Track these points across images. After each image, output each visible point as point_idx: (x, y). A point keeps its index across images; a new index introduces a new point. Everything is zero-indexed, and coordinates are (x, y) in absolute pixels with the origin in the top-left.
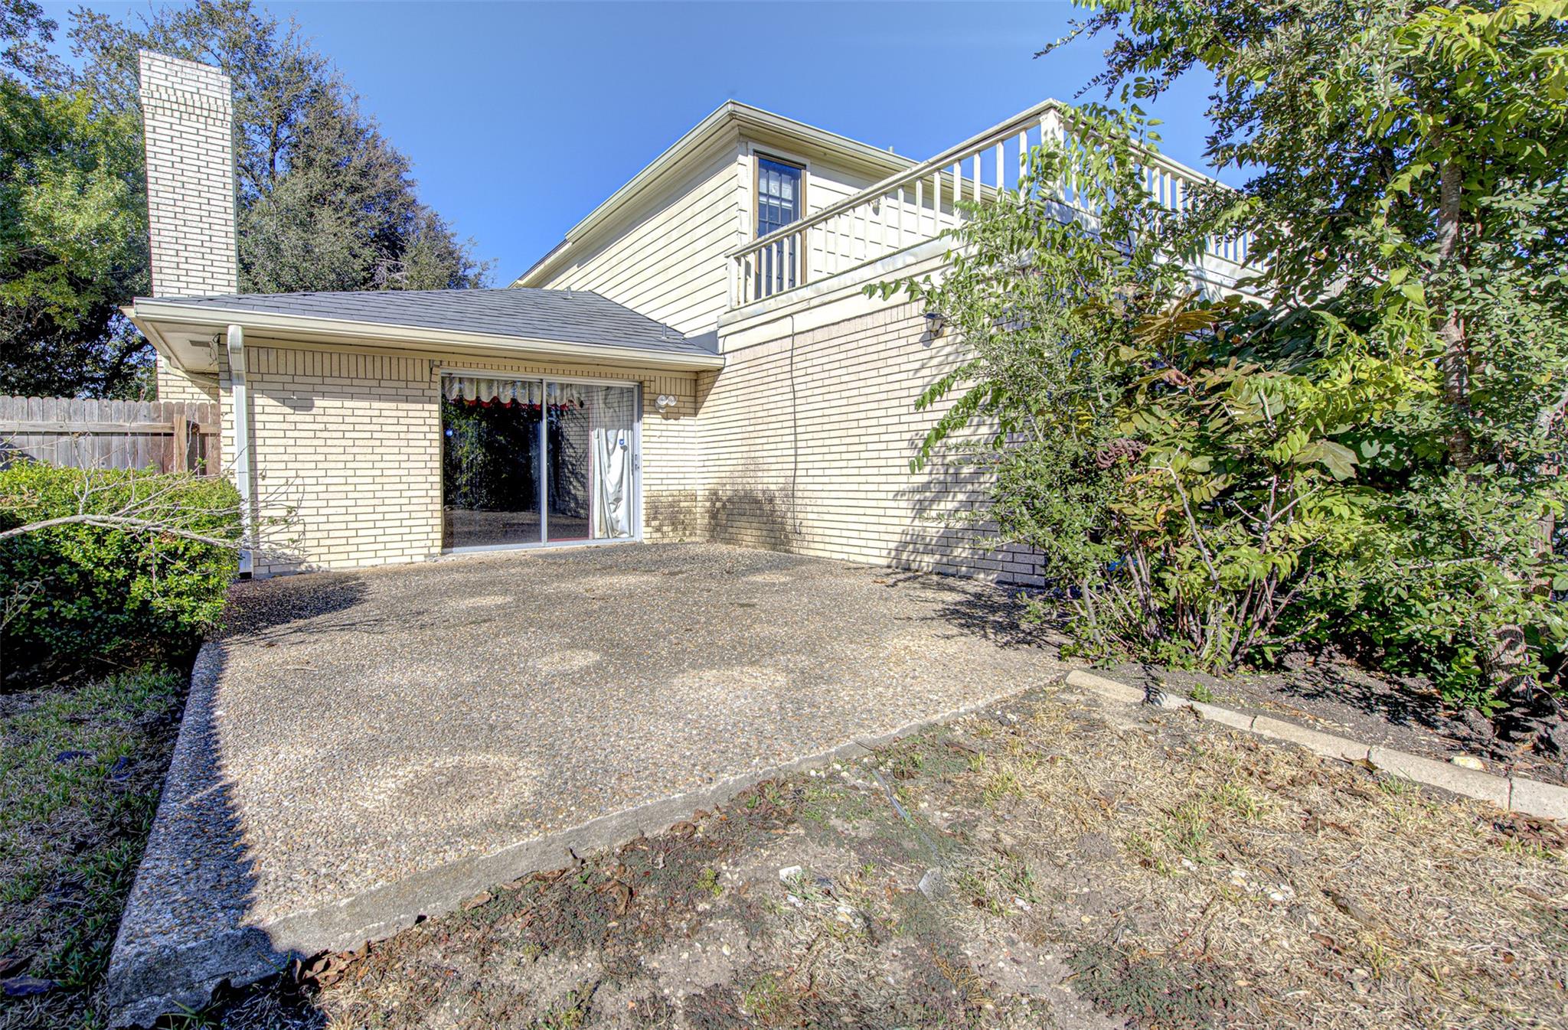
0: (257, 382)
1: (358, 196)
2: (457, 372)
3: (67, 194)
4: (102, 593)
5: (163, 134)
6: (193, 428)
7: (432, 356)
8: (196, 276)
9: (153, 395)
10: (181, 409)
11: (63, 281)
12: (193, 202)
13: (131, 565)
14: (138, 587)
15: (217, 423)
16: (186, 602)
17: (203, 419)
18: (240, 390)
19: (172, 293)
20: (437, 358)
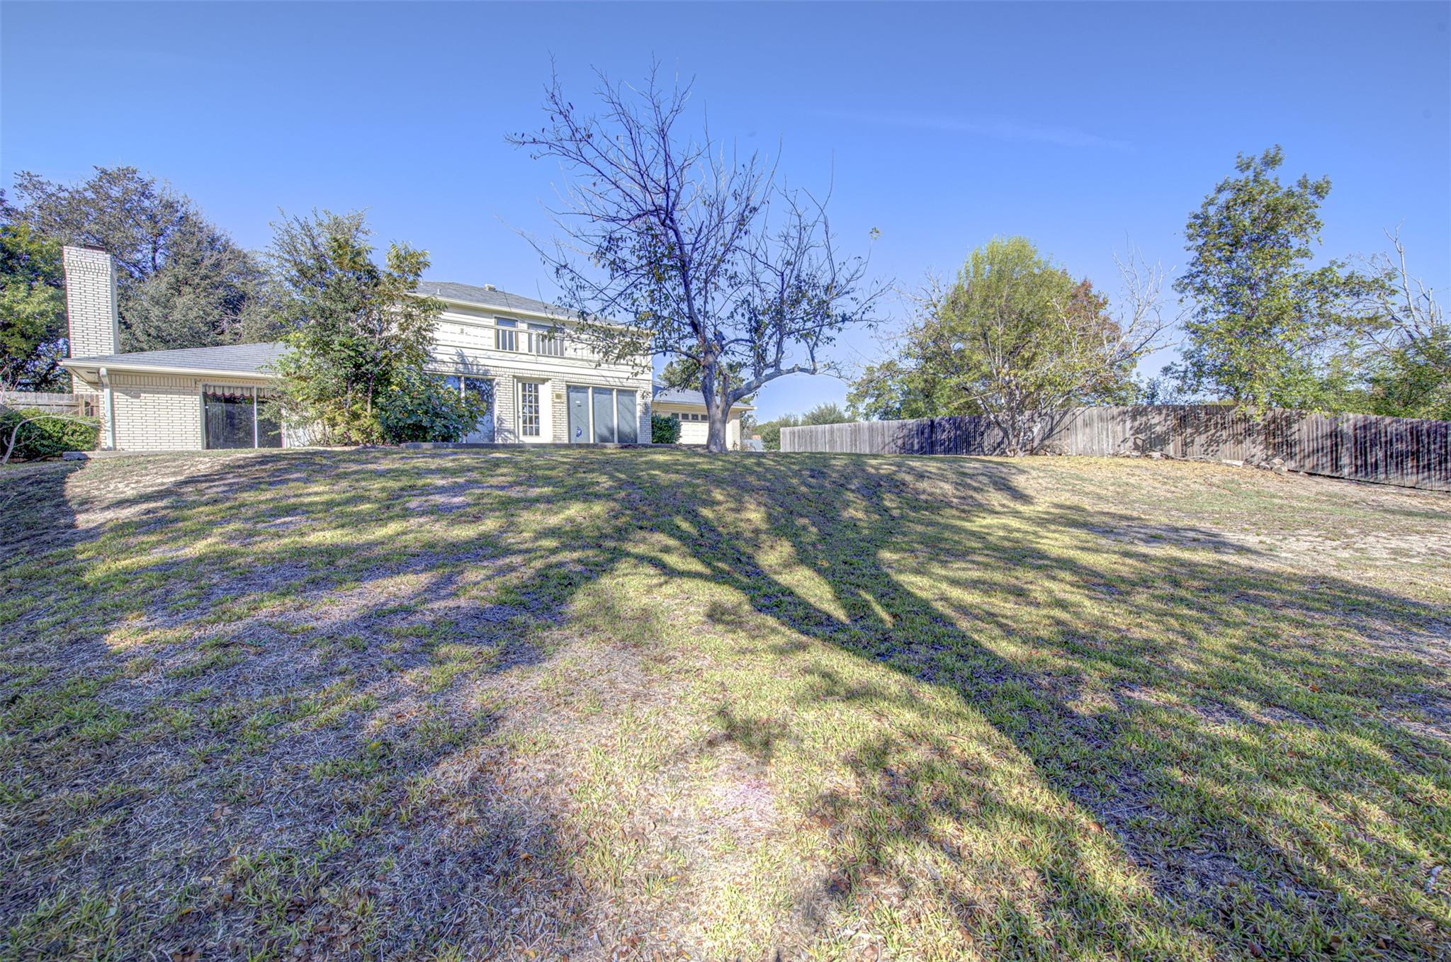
0: (114, 387)
1: (208, 281)
2: (209, 383)
3: (22, 293)
4: (55, 439)
5: (75, 280)
6: (87, 404)
7: (197, 378)
8: (92, 347)
9: (71, 392)
10: (82, 396)
11: (18, 336)
12: (90, 309)
13: (64, 433)
14: (65, 438)
15: (98, 402)
16: (80, 444)
17: (92, 400)
18: (107, 391)
19: (79, 356)
20: (198, 378)
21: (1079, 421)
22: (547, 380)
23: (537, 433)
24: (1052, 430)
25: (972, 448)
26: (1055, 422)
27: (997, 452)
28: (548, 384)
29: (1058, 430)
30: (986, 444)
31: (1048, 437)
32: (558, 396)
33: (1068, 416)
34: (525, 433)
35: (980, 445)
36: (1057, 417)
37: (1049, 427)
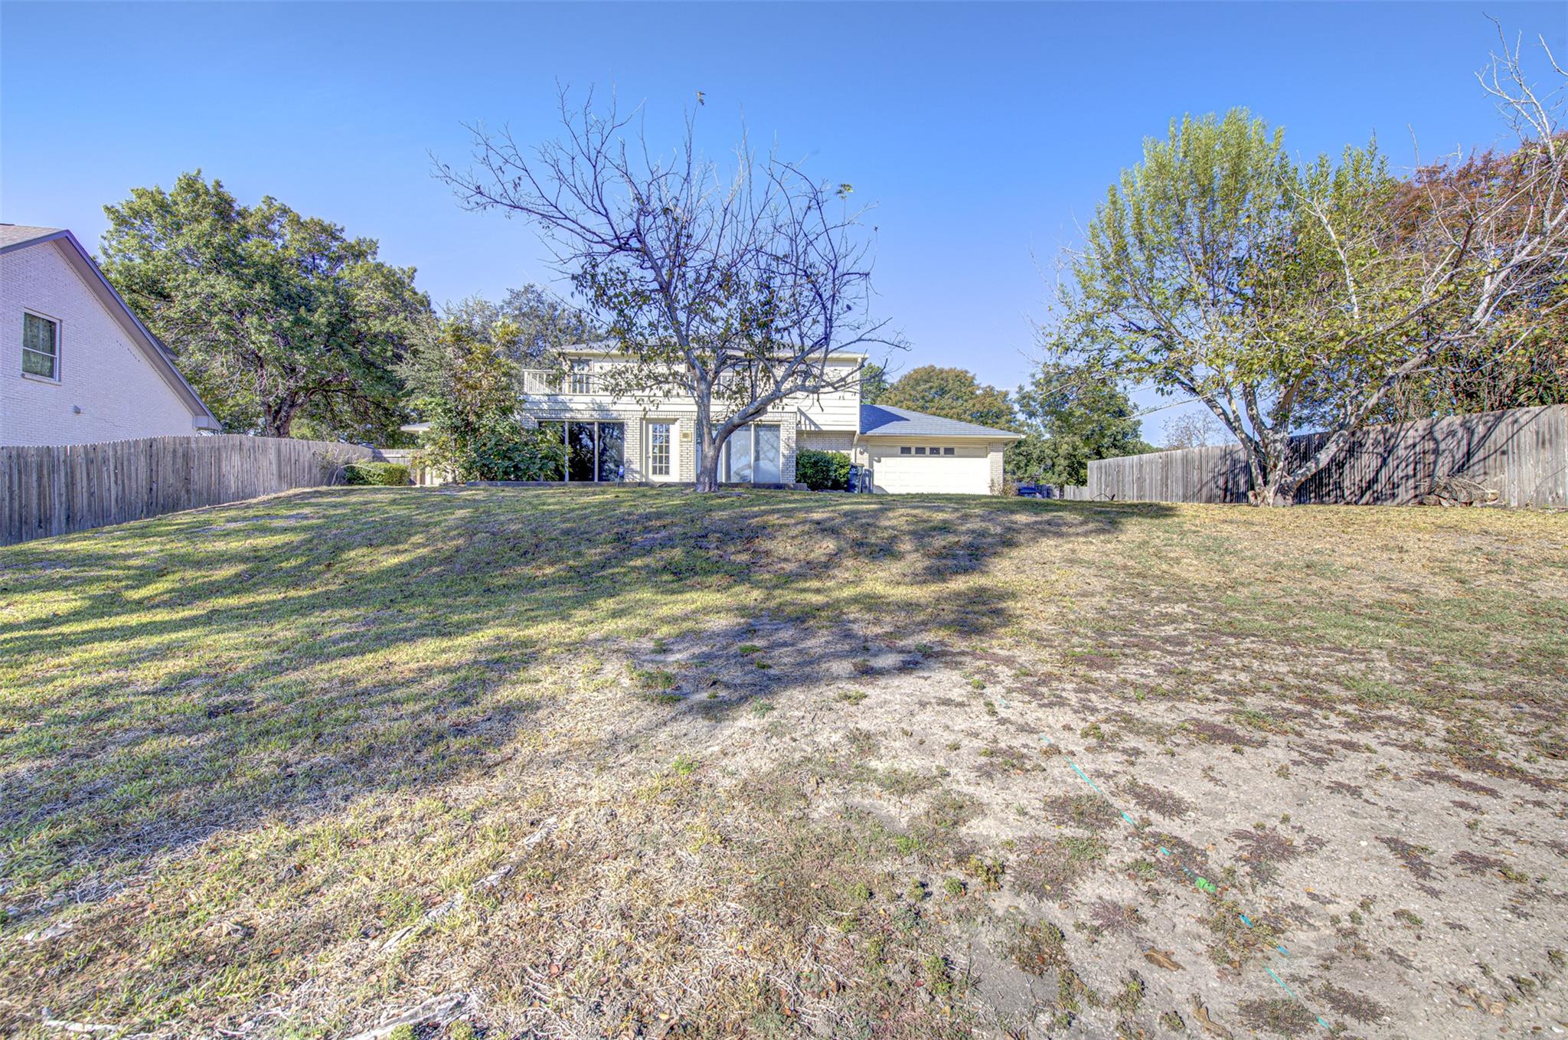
21: (1527, 437)
22: (676, 420)
23: (667, 473)
24: (1469, 455)
25: (1325, 490)
26: (1476, 439)
27: (1367, 497)
28: (678, 423)
29: (1480, 454)
30: (1347, 483)
31: (1460, 469)
32: (685, 435)
33: (1502, 426)
34: (654, 472)
35: (1339, 486)
36: (1481, 430)
37: (1464, 448)
